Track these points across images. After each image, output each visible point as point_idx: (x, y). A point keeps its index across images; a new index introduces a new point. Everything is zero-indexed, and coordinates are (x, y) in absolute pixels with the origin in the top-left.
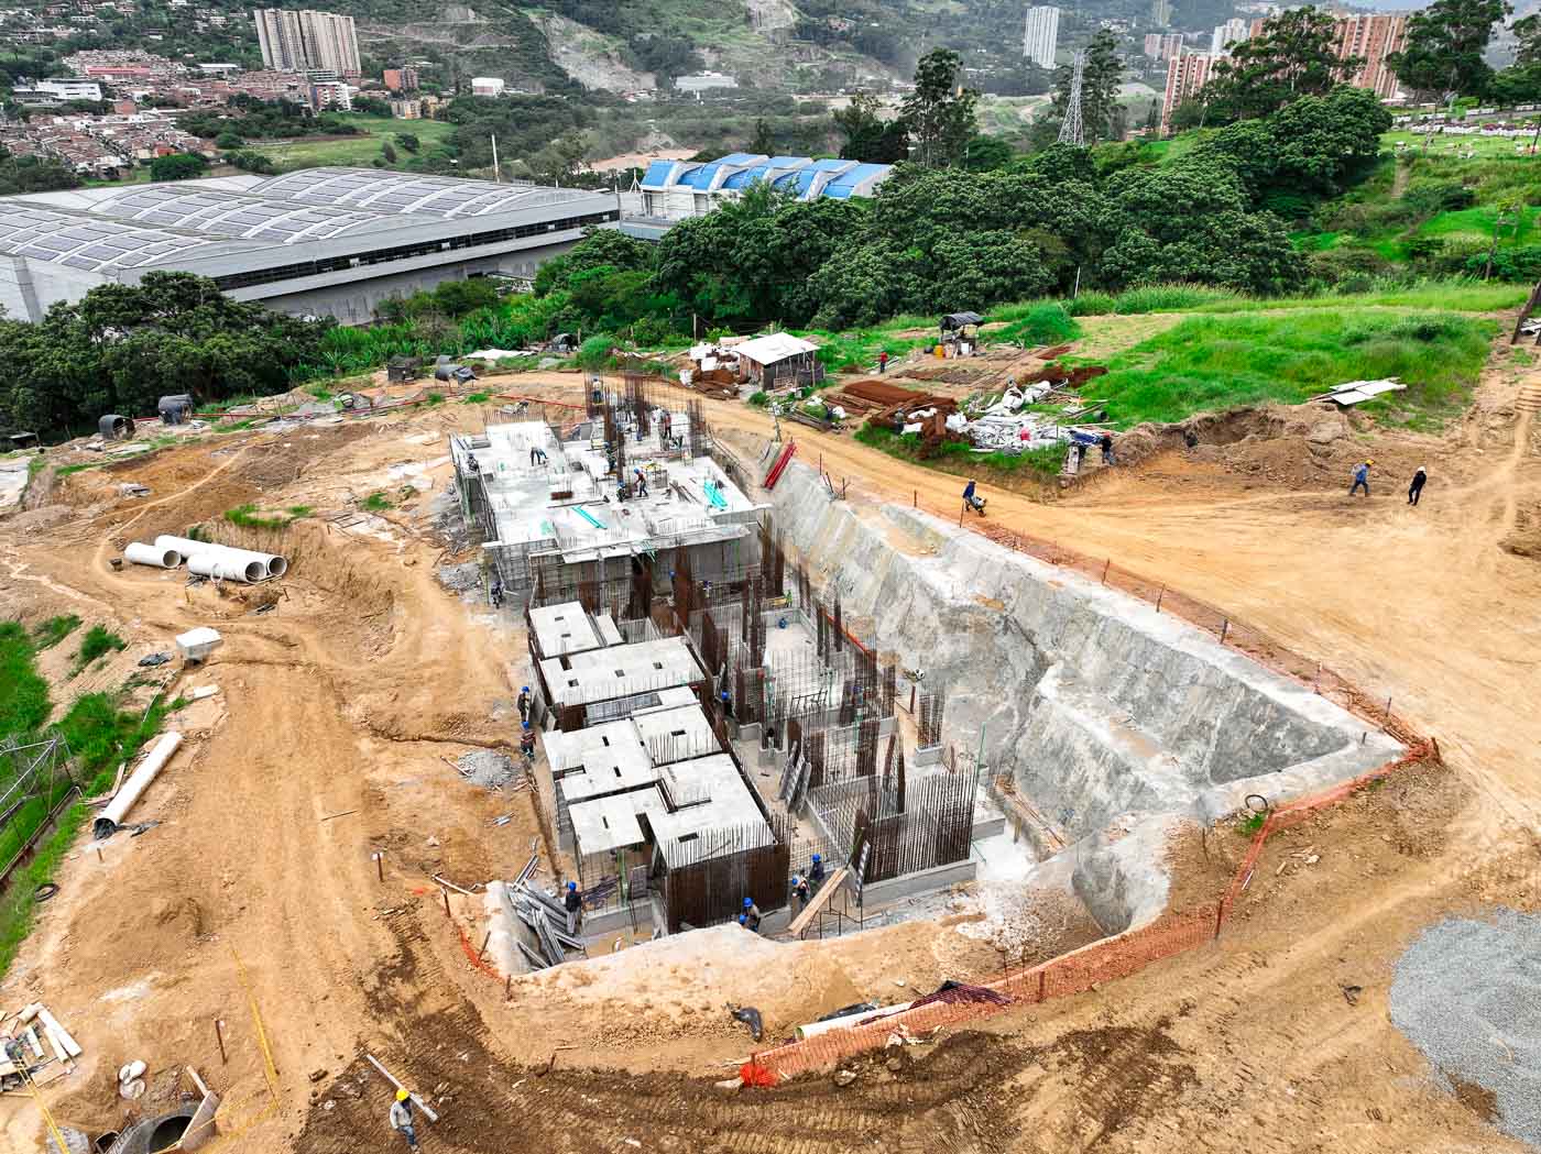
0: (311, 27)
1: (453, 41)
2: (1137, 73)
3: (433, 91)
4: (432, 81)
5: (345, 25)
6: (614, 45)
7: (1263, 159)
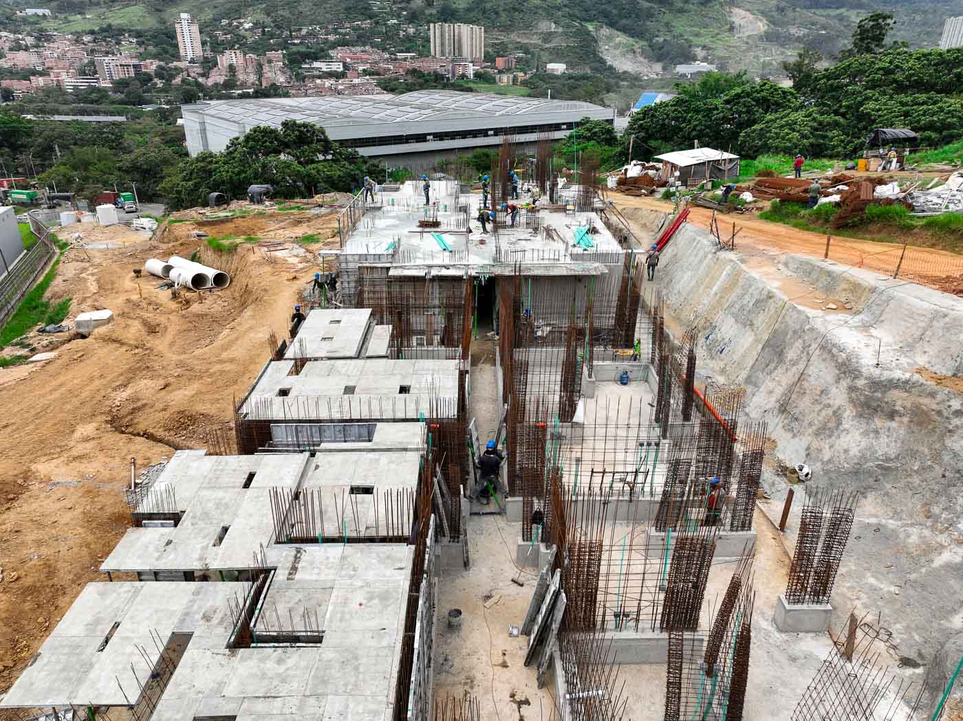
0: (459, 33)
1: (540, 42)
3: (522, 70)
4: (523, 64)
5: (478, 31)
6: (639, 45)
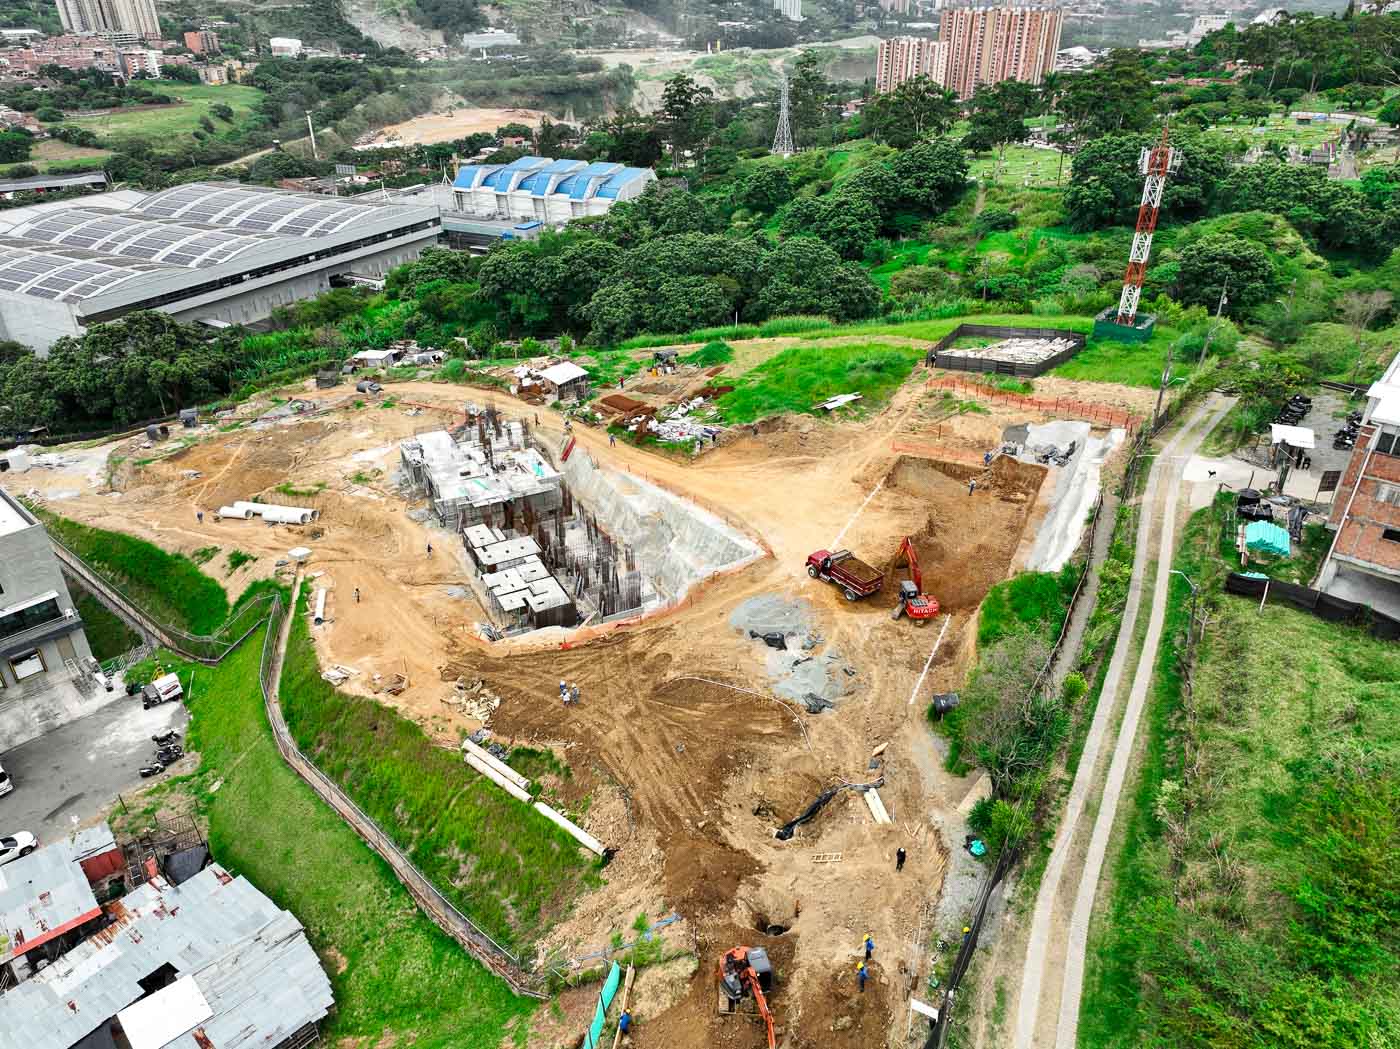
2: (873, 24)
3: (234, 54)
4: (232, 44)
7: (888, 191)
